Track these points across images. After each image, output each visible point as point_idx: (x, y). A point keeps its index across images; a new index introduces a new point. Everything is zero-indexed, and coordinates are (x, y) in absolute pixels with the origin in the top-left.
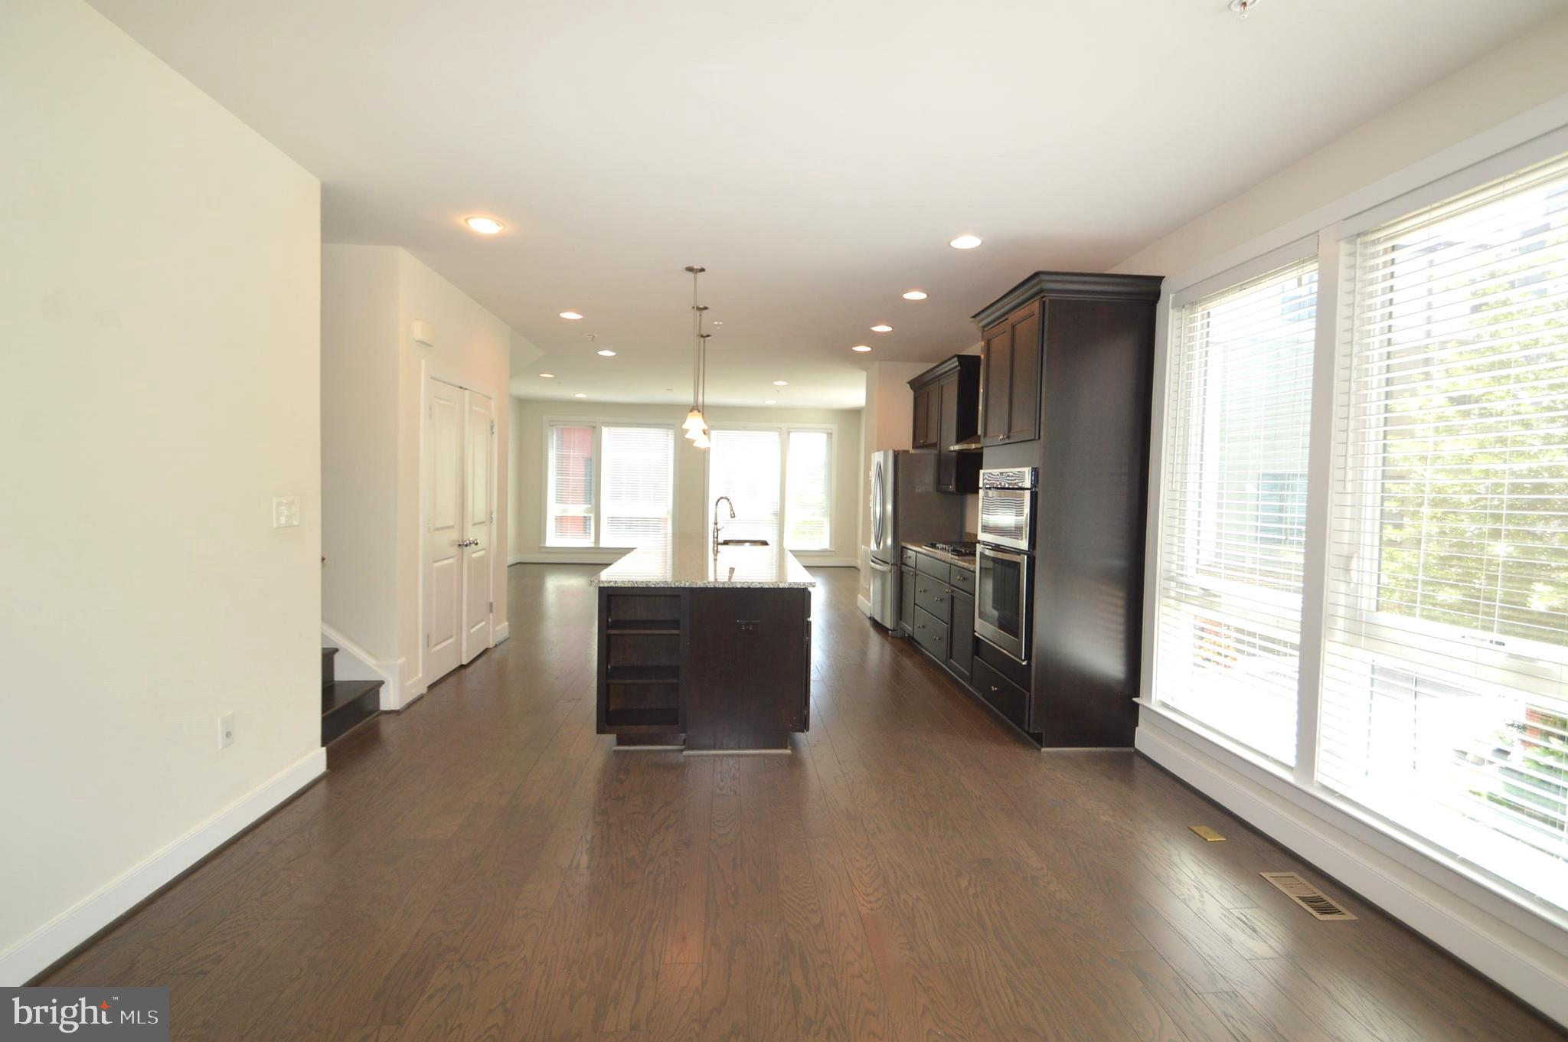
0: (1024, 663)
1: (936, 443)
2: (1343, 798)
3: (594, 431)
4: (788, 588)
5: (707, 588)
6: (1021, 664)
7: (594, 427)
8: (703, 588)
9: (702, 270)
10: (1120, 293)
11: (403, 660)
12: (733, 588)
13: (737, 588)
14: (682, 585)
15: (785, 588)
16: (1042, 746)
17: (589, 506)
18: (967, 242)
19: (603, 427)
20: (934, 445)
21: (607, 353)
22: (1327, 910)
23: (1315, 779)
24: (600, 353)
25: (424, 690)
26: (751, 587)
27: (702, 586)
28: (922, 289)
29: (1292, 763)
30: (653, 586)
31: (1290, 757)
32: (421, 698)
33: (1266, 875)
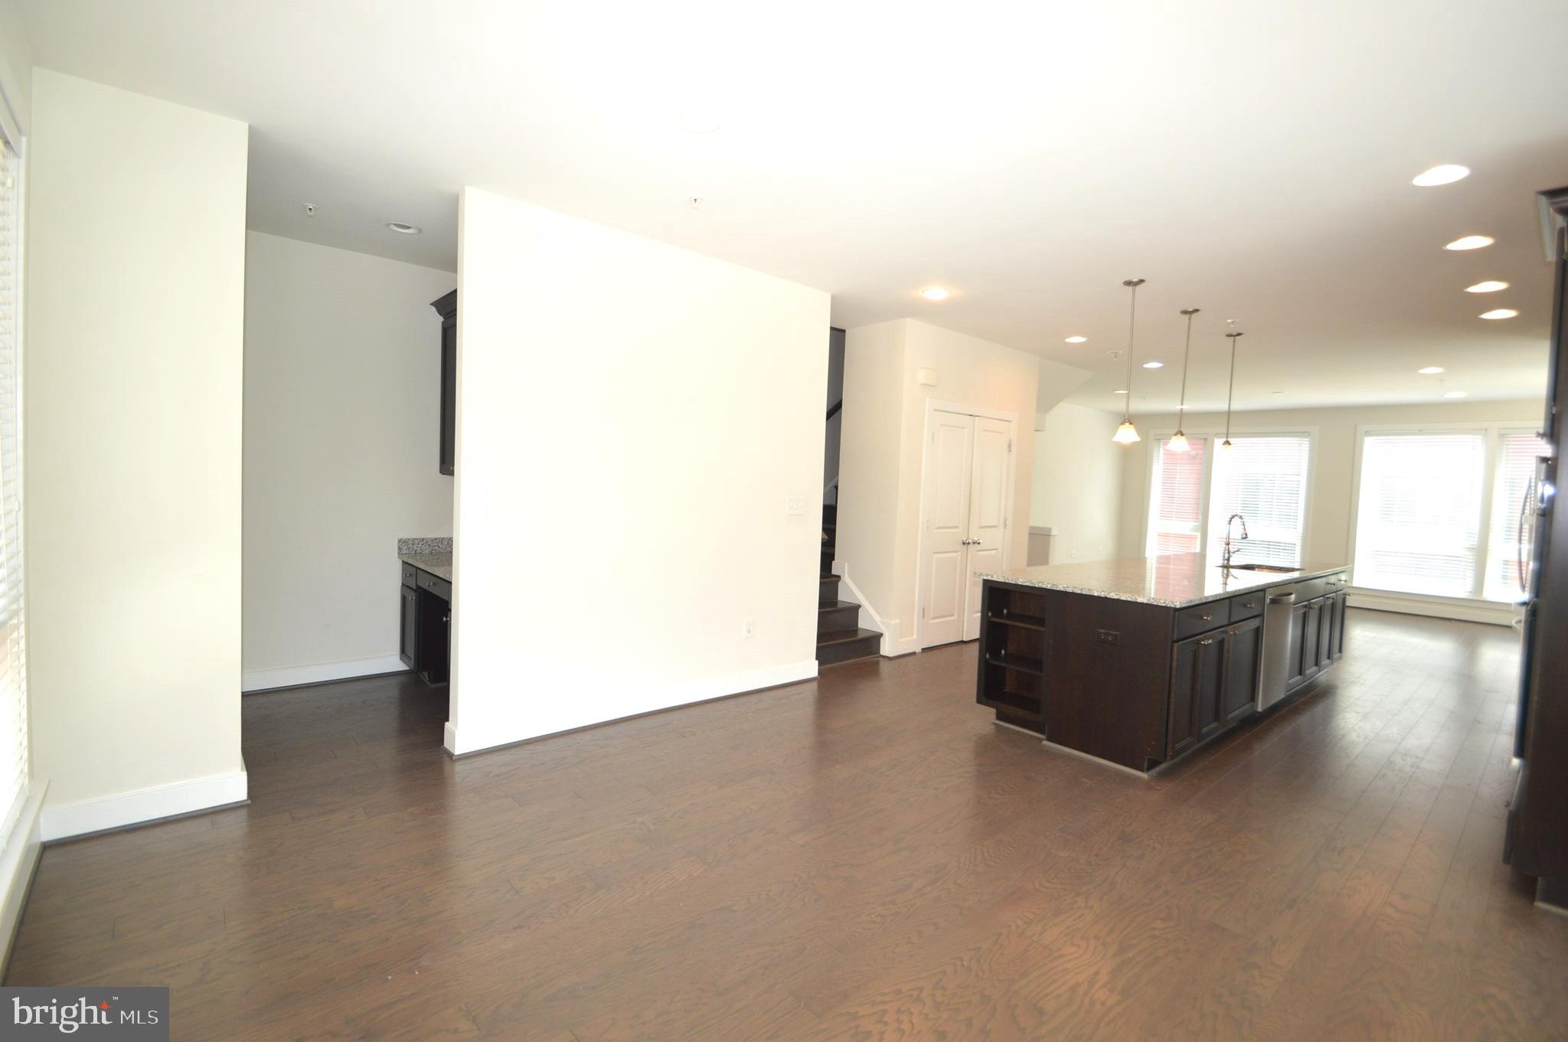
3: (1206, 442)
4: (1147, 604)
7: (1206, 439)
9: (1142, 282)
11: (898, 621)
12: (1090, 596)
13: (1094, 596)
15: (1143, 603)
16: (1536, 898)
17: (1197, 524)
19: (1215, 439)
21: (1153, 365)
24: (1145, 366)
25: (918, 650)
26: (1108, 597)
32: (914, 654)
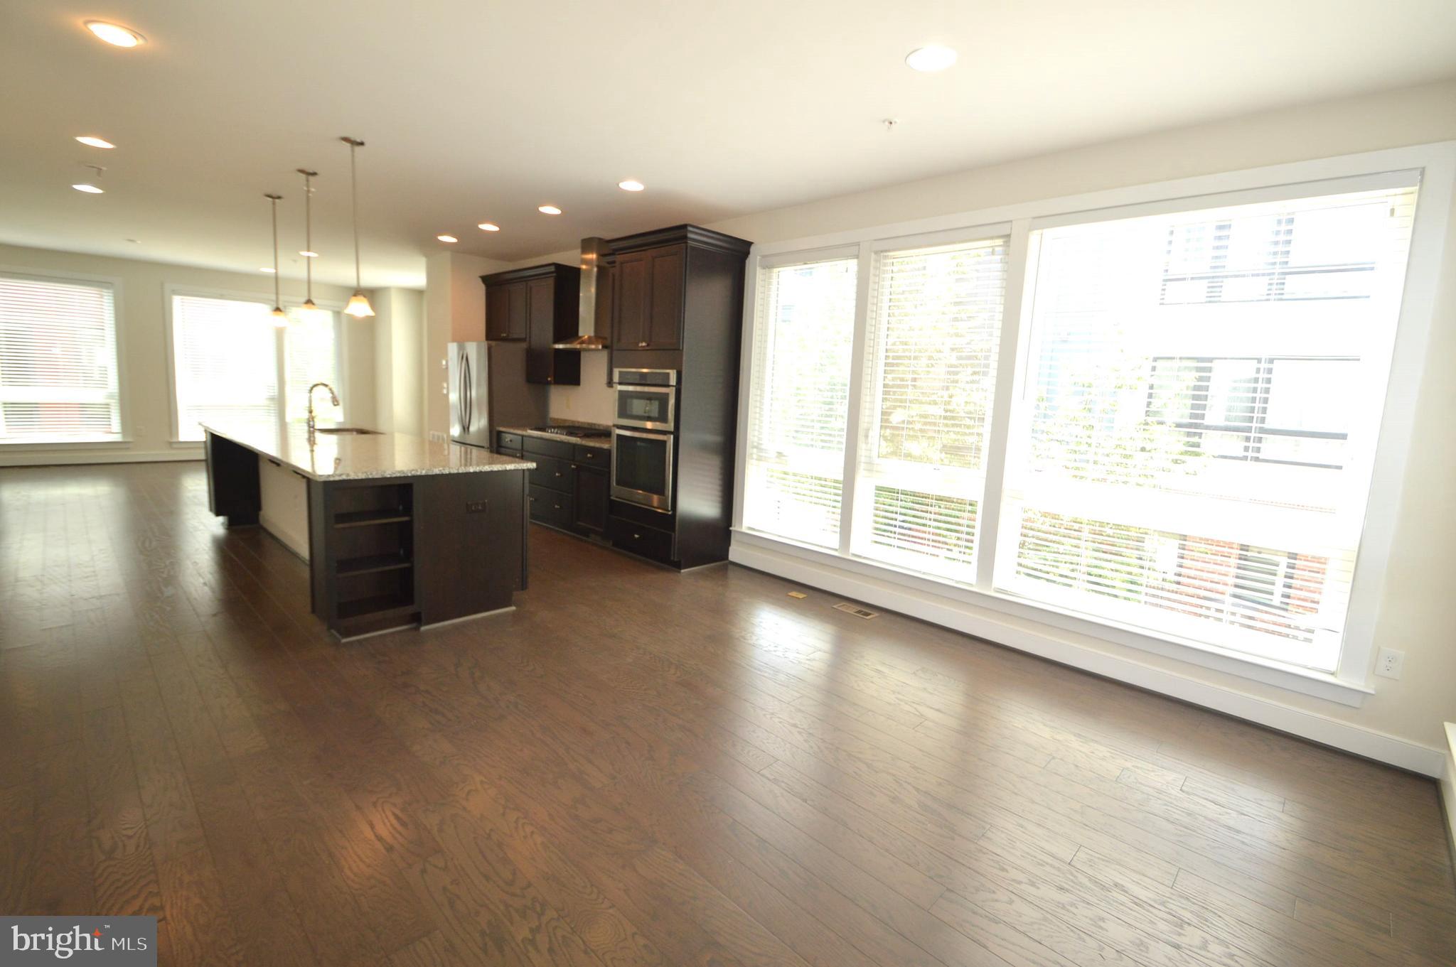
0: (670, 513)
1: (526, 338)
2: (865, 558)
5: (443, 475)
6: (667, 514)
8: (439, 475)
9: (362, 144)
10: (721, 247)
13: (470, 473)
14: (419, 473)
16: (681, 569)
18: (632, 186)
20: (523, 340)
22: (867, 614)
23: (850, 551)
26: (483, 470)
27: (438, 472)
28: (557, 205)
29: (837, 547)
30: (389, 476)
31: (836, 544)
33: (835, 606)
